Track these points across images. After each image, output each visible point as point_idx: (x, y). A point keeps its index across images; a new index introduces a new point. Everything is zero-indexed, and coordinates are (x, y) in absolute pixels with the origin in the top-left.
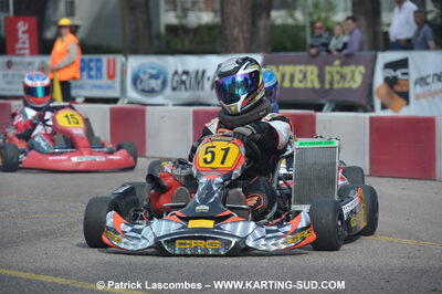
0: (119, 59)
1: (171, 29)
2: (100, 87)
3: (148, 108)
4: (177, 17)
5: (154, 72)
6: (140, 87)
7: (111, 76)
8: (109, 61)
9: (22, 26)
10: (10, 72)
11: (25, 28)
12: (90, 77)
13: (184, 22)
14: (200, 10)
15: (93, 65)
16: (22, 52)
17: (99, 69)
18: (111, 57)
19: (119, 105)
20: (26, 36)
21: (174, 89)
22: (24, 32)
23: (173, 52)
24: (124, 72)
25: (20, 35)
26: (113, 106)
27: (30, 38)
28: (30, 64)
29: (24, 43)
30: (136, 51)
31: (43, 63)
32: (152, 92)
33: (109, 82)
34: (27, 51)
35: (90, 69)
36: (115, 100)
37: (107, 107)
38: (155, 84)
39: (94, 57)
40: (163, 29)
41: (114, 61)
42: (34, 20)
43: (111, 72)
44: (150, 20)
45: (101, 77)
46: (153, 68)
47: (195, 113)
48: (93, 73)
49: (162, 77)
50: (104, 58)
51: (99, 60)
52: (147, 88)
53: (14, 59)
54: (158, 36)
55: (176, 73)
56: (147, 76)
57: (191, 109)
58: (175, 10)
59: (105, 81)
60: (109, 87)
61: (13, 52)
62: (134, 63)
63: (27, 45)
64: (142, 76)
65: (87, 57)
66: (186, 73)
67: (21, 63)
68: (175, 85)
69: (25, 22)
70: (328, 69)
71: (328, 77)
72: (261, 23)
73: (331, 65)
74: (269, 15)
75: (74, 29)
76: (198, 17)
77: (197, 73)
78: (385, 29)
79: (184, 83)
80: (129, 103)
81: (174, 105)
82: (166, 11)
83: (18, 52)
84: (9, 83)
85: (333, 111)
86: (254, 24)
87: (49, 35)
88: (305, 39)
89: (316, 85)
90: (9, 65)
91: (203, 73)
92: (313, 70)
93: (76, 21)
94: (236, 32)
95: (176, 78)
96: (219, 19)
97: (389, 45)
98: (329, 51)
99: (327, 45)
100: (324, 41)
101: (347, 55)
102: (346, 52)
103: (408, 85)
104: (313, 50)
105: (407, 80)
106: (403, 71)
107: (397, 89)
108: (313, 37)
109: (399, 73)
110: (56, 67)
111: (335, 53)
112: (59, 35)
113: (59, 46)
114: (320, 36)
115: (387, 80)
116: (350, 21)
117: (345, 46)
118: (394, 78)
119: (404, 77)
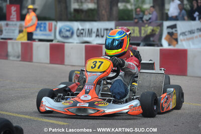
0: (54, 23)
1: (76, 10)
2: (45, 35)
3: (66, 44)
4: (79, 5)
5: (68, 29)
7: (50, 30)
8: (49, 24)
9: (13, 9)
10: (7, 28)
11: (15, 9)
12: (41, 30)
13: (81, 8)
14: (88, 2)
15: (42, 25)
16: (13, 19)
17: (45, 27)
18: (50, 22)
19: (54, 42)
20: (15, 13)
21: (78, 36)
22: (14, 11)
23: (76, 20)
26: (51, 43)
27: (17, 14)
28: (16, 25)
30: (61, 19)
31: (21, 24)
32: (67, 37)
34: (15, 19)
35: (41, 27)
36: (52, 41)
37: (48, 43)
39: (43, 22)
40: (72, 10)
41: (52, 24)
42: (19, 6)
43: (50, 28)
44: (67, 7)
45: (46, 31)
46: (68, 27)
47: (86, 46)
48: (42, 29)
50: (47, 23)
51: (45, 24)
52: (64, 35)
53: (9, 22)
54: (71, 13)
55: (78, 29)
56: (65, 30)
57: (84, 45)
58: (78, 2)
59: (48, 32)
60: (49, 35)
61: (9, 20)
62: (60, 25)
63: (15, 17)
64: (63, 30)
65: (40, 22)
66: (83, 30)
67: (12, 24)
68: (78, 34)
69: (15, 6)
70: (143, 28)
71: (143, 32)
72: (114, 9)
73: (144, 26)
74: (117, 5)
75: (34, 10)
76: (87, 6)
77: (89, 30)
78: (166, 11)
79: (82, 33)
80: (58, 42)
81: (77, 43)
82: (74, 2)
83: (11, 19)
84: (7, 33)
85: (145, 46)
86: (111, 9)
87: (24, 12)
88: (132, 15)
89: (138, 35)
90: (7, 25)
91: (92, 30)
92: (137, 29)
93: (36, 6)
94: (103, 12)
95: (79, 32)
96: (96, 7)
97: (168, 18)
98: (143, 21)
99: (142, 18)
100: (141, 16)
101: (150, 23)
102: (150, 21)
103: (177, 36)
104: (136, 20)
105: (177, 34)
106: (176, 29)
107: (174, 37)
108: (136, 14)
109: (174, 30)
110: (27, 26)
111: (145, 22)
112: (28, 12)
113: (28, 17)
114: (139, 14)
115: (169, 33)
116: (152, 8)
117: (150, 19)
118: (172, 32)
119: (176, 32)
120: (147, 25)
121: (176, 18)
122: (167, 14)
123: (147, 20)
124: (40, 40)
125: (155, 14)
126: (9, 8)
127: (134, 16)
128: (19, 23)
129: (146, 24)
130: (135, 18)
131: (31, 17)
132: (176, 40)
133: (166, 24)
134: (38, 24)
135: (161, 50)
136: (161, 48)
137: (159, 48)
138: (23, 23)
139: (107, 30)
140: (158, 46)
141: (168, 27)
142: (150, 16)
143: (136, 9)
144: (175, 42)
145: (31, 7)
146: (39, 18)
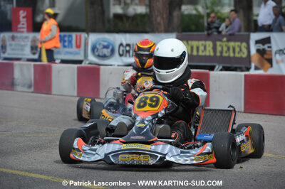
0: (84, 35)
1: (117, 16)
2: (71, 53)
3: (102, 67)
4: (123, 8)
5: (106, 44)
6: (97, 54)
7: (78, 46)
8: (77, 37)
9: (22, 14)
10: (13, 43)
11: (24, 15)
12: (65, 46)
13: (126, 13)
14: (136, 4)
15: (66, 39)
16: (22, 30)
17: (70, 42)
18: (78, 34)
19: (83, 65)
20: (25, 20)
21: (121, 55)
22: (24, 17)
23: (118, 31)
24: (86, 44)
25: (21, 19)
26: (79, 65)
27: (27, 21)
28: (26, 38)
29: (23, 24)
30: (94, 31)
31: (35, 37)
32: (104, 57)
33: (77, 50)
34: (25, 30)
35: (65, 41)
36: (80, 62)
37: (75, 66)
38: (106, 52)
39: (67, 34)
40: (111, 15)
41: (80, 36)
42: (30, 9)
43: (78, 43)
44: (103, 12)
45: (72, 47)
46: (105, 41)
48: (66, 44)
49: (111, 47)
50: (74, 35)
51: (70, 36)
52: (101, 54)
53: (16, 34)
54: (109, 21)
55: (121, 45)
56: (101, 46)
58: (120, 4)
59: (74, 49)
60: (77, 53)
61: (16, 30)
62: (93, 38)
63: (25, 26)
64: (98, 46)
65: (63, 34)
66: (128, 45)
67: (21, 37)
68: (121, 52)
69: (24, 10)
70: (218, 43)
71: (219, 49)
72: (176, 13)
73: (221, 41)
74: (180, 9)
75: (54, 16)
76: (135, 9)
78: (255, 18)
79: (128, 52)
80: (90, 63)
81: (118, 66)
82: (114, 5)
83: (19, 30)
84: (13, 50)
85: (221, 70)
86: (170, 14)
87: (39, 19)
88: (204, 24)
89: (212, 54)
90: (13, 38)
92: (209, 44)
93: (57, 11)
94: (159, 19)
95: (122, 48)
96: (148, 10)
97: (257, 28)
99: (217, 28)
101: (231, 35)
102: (230, 32)
103: (271, 55)
105: (271, 51)
106: (269, 45)
107: (266, 56)
109: (266, 47)
110: (43, 40)
113: (45, 27)
116: (233, 13)
118: (264, 50)
119: (269, 49)
120: (225, 39)
126: (16, 13)
128: (31, 35)
129: (224, 36)
131: (50, 26)
132: (270, 61)
133: (255, 36)
134: (60, 36)
135: (246, 76)
136: (247, 73)
137: (243, 74)
138: (38, 35)
140: (242, 71)
141: (257, 42)
143: (208, 15)
146: (62, 28)
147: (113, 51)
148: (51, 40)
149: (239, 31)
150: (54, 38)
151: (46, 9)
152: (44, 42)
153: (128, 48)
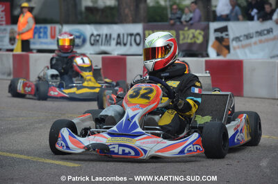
0: (58, 27)
1: (88, 9)
2: (45, 43)
4: (92, 2)
5: (78, 34)
7: (53, 37)
8: (51, 28)
9: (1, 8)
11: (3, 9)
12: (39, 37)
13: (96, 5)
15: (42, 30)
16: (1, 23)
17: (45, 33)
18: (53, 25)
20: (4, 13)
21: (92, 45)
23: (89, 23)
27: (6, 15)
28: (5, 30)
29: (2, 18)
30: (68, 22)
31: (12, 29)
32: (77, 46)
33: (52, 40)
34: (4, 23)
35: (40, 32)
38: (79, 41)
39: (43, 26)
40: (83, 9)
41: (55, 28)
42: (8, 4)
43: (53, 34)
44: (76, 5)
45: (47, 38)
46: (77, 32)
47: (103, 58)
48: (42, 35)
49: (82, 37)
50: (49, 26)
51: (46, 28)
54: (81, 13)
55: (92, 35)
57: (101, 56)
59: (49, 40)
60: (51, 43)
62: (66, 28)
63: (4, 19)
65: (38, 26)
66: (99, 35)
68: (92, 42)
69: (3, 5)
70: (181, 32)
71: (182, 37)
72: (142, 6)
73: (183, 30)
74: (146, 1)
75: (31, 9)
76: (104, 2)
77: (106, 35)
78: (214, 9)
79: (98, 41)
81: (91, 54)
85: (184, 56)
86: (137, 6)
87: (16, 12)
88: (167, 14)
91: (110, 35)
93: (32, 5)
94: (127, 11)
95: (93, 38)
96: (117, 3)
97: (216, 18)
98: (181, 22)
99: (179, 18)
100: (178, 16)
101: (192, 24)
102: (191, 22)
103: (229, 42)
104: (172, 22)
105: (228, 39)
106: (226, 33)
107: (224, 43)
108: (172, 13)
109: (224, 35)
110: (21, 31)
111: (185, 23)
112: (22, 12)
114: (176, 13)
115: (217, 39)
116: (193, 4)
117: (191, 19)
118: (222, 37)
119: (227, 37)
120: (186, 28)
121: (226, 18)
122: (214, 12)
123: (187, 22)
124: (40, 51)
125: (198, 13)
127: (170, 16)
128: (9, 28)
129: (185, 26)
130: (171, 19)
131: (26, 20)
132: (228, 48)
133: (214, 26)
134: (36, 28)
135: (206, 62)
136: (207, 59)
137: (204, 59)
138: (15, 28)
139: (131, 35)
140: (203, 57)
141: (216, 31)
142: (191, 15)
143: (171, 6)
144: (226, 51)
145: (25, 5)
146: (37, 21)
147: (84, 41)
148: (28, 31)
149: (199, 21)
150: (31, 29)
151: (23, 2)
152: (22, 33)
153: (98, 38)
